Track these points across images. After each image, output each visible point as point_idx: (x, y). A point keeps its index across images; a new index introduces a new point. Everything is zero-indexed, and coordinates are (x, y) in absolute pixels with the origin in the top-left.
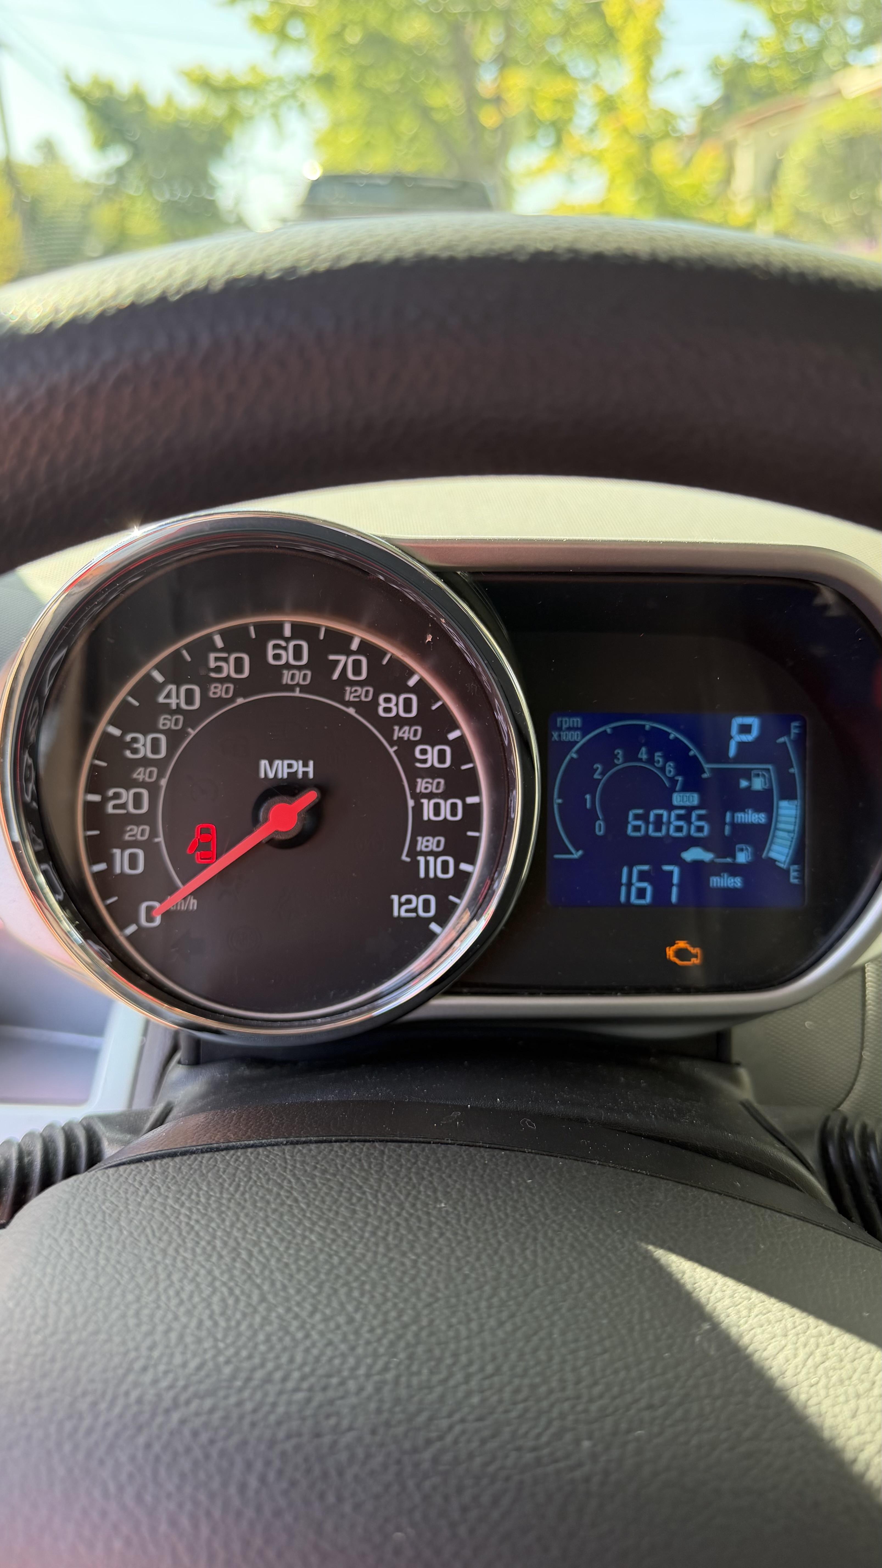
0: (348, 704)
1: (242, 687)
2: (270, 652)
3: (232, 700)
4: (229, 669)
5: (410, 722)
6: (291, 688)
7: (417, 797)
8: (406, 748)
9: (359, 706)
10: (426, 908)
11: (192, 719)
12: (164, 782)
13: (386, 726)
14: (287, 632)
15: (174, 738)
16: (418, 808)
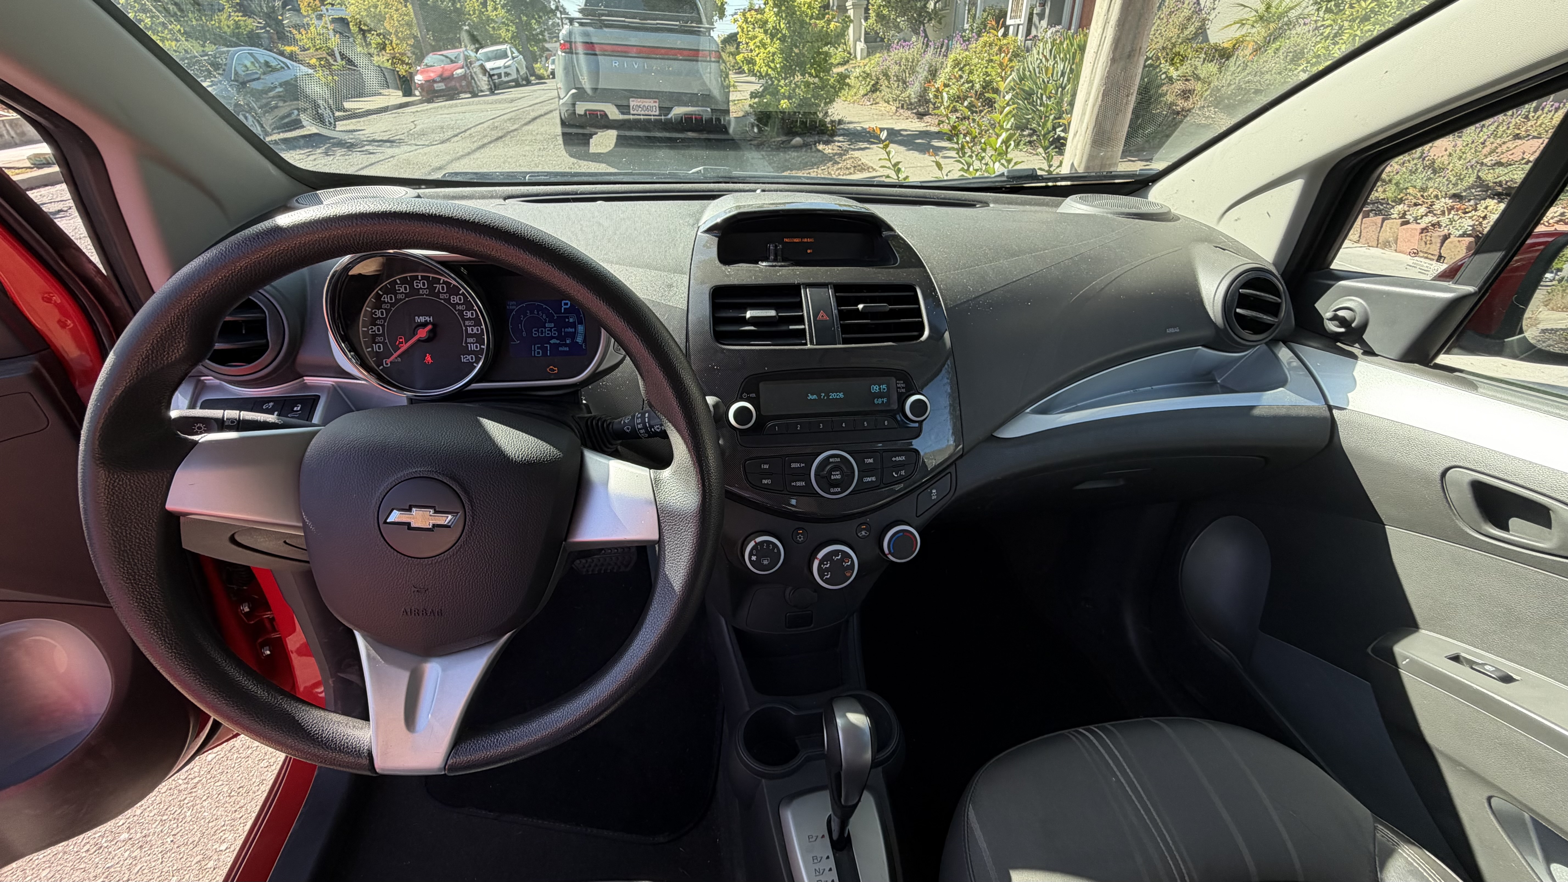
0: (441, 299)
1: (407, 295)
2: (415, 284)
3: (404, 299)
4: (402, 290)
5: (462, 304)
6: (423, 295)
7: (466, 326)
8: (461, 312)
9: (444, 300)
10: (472, 359)
11: (392, 305)
12: (386, 324)
13: (454, 305)
14: (420, 278)
15: (387, 310)
16: (466, 330)
